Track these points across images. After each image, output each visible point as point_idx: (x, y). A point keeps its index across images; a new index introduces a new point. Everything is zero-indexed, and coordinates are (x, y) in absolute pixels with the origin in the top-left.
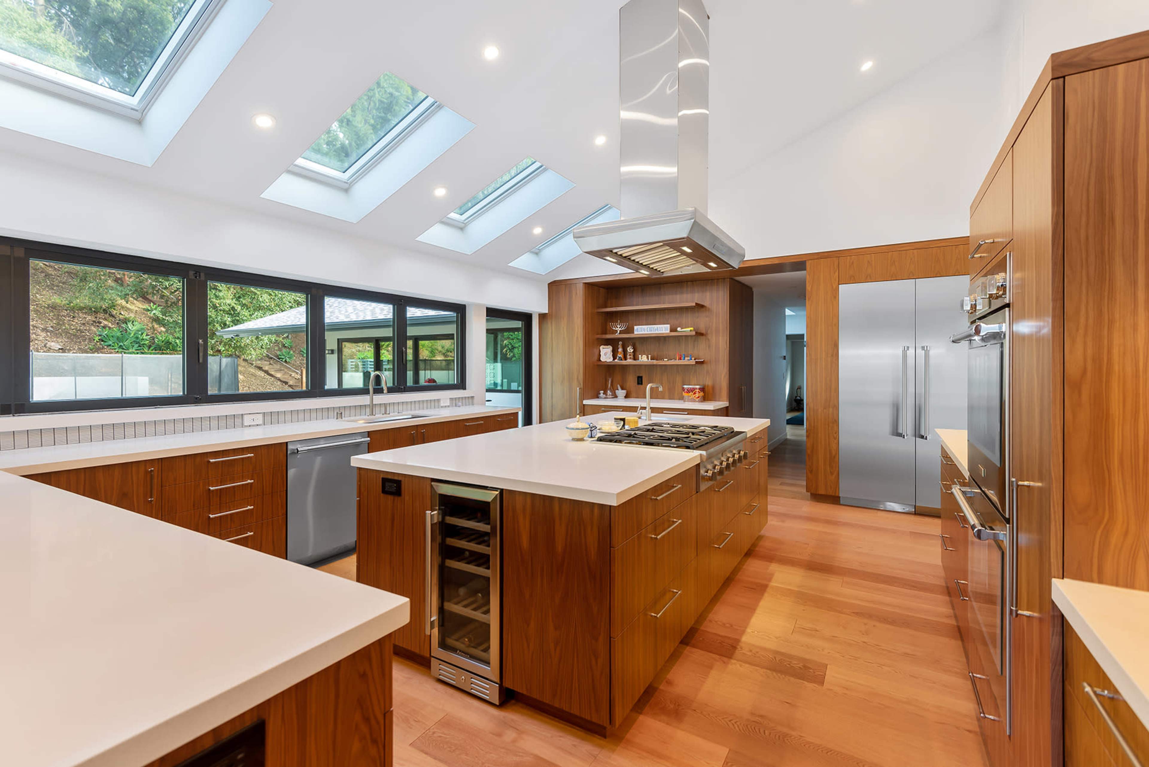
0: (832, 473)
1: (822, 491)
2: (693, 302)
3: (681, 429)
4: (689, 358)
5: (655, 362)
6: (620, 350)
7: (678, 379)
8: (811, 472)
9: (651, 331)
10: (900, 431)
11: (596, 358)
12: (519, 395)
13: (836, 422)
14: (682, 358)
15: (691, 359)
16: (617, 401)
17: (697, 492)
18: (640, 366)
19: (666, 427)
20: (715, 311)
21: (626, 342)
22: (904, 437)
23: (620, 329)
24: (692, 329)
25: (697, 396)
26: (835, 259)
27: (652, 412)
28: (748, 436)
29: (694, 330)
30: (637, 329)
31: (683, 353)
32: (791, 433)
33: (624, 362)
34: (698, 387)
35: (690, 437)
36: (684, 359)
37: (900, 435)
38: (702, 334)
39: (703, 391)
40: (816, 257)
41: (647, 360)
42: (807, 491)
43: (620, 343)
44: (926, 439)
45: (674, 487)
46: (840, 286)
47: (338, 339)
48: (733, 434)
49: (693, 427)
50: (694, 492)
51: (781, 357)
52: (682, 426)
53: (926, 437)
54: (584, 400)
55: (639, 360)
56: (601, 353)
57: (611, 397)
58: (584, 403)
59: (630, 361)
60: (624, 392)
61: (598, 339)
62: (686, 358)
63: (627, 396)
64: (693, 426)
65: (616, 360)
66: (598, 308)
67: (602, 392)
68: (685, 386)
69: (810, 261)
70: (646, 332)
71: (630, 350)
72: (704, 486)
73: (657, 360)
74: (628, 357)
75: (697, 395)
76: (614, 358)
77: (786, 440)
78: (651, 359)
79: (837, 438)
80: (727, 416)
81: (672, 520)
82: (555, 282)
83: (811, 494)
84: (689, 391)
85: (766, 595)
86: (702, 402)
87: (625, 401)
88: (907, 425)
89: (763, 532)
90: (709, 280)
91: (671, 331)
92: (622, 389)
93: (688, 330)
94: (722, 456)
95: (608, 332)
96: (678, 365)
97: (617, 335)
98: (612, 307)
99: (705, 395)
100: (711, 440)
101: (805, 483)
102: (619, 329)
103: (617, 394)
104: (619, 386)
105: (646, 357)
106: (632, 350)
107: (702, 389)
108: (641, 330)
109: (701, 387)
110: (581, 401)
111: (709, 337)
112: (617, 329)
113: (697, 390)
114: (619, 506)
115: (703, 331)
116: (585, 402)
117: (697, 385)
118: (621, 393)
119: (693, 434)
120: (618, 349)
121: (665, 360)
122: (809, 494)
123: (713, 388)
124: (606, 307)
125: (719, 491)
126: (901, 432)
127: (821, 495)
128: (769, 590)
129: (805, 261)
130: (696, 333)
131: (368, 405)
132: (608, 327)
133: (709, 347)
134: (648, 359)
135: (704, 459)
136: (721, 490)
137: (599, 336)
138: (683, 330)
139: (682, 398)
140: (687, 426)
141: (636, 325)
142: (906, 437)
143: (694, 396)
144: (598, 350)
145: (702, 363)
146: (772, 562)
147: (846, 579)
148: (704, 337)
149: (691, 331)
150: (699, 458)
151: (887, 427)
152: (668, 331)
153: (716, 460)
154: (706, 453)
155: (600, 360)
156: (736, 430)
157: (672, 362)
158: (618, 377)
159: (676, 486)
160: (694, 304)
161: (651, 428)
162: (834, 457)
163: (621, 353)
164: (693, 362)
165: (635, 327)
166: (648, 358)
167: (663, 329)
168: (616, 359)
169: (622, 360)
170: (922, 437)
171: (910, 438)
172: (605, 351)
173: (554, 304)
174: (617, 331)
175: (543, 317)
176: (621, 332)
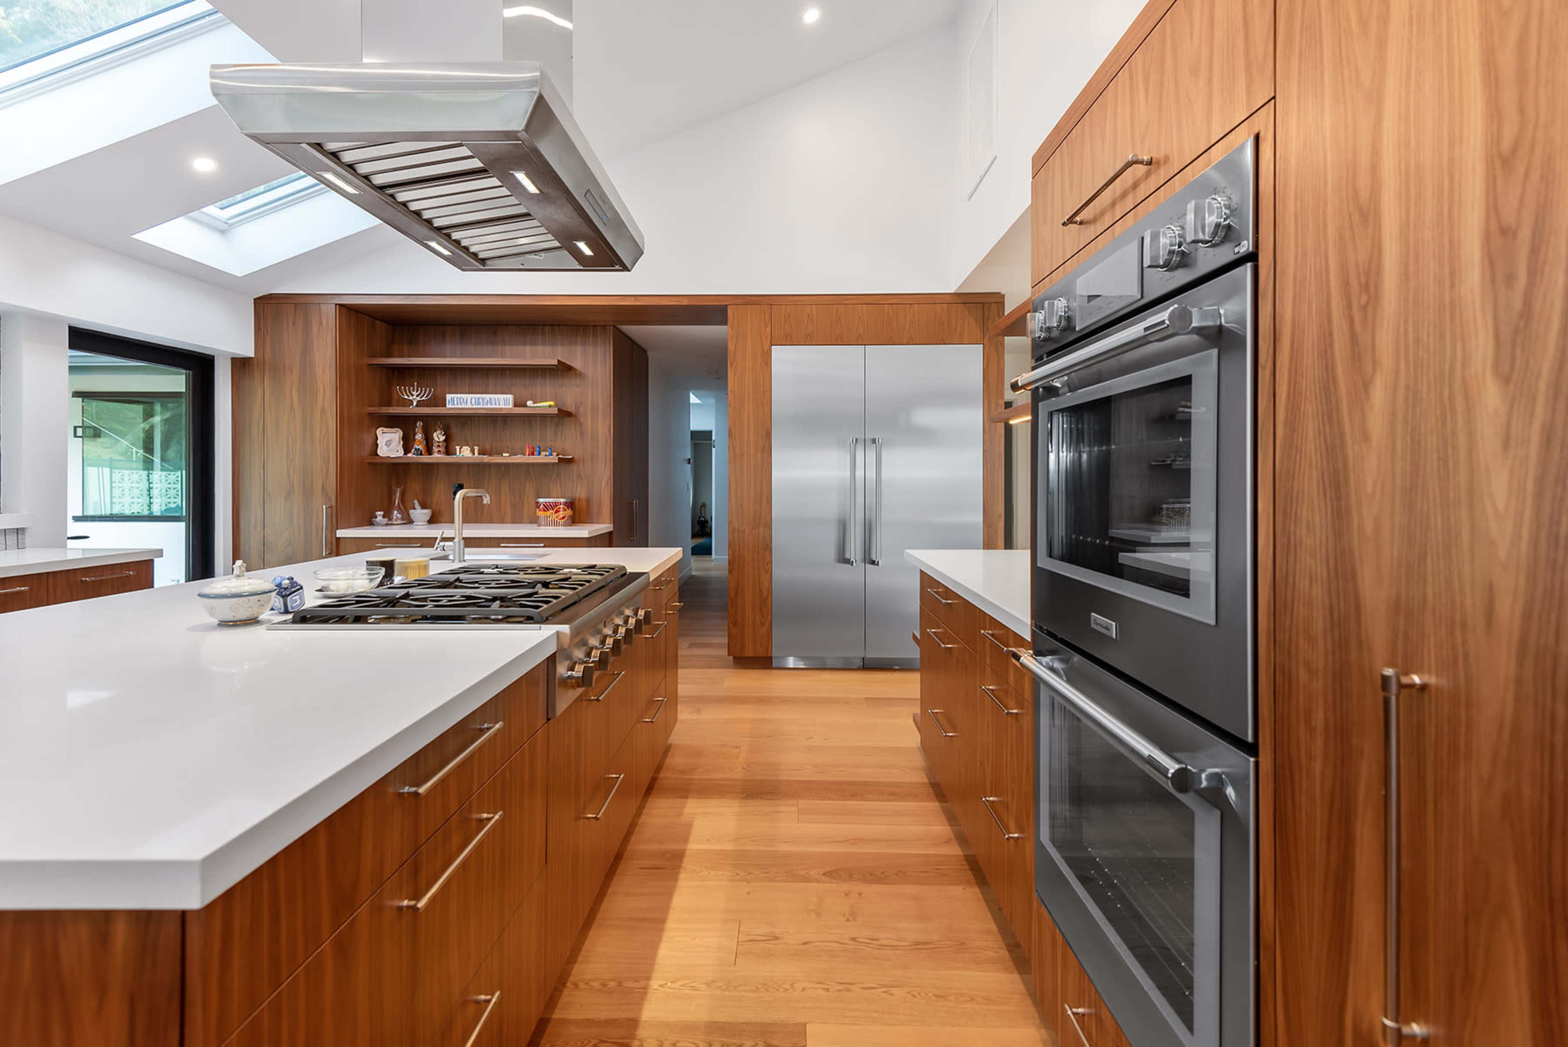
0: (762, 624)
1: (749, 653)
2: (553, 358)
3: (521, 576)
4: (547, 454)
5: (486, 459)
6: (419, 436)
8: (735, 624)
9: (479, 404)
10: (847, 556)
11: (367, 450)
12: (182, 525)
13: (768, 547)
14: (536, 453)
15: (552, 455)
16: (413, 529)
17: (548, 720)
18: (459, 466)
19: (490, 574)
20: (590, 375)
21: (430, 423)
22: (852, 565)
23: (418, 399)
24: (552, 403)
25: (561, 516)
26: (766, 307)
27: (466, 546)
28: (651, 580)
29: (556, 405)
30: (452, 399)
31: (538, 444)
32: (698, 567)
33: (426, 459)
34: (562, 500)
35: (536, 593)
36: (539, 454)
37: (848, 562)
38: (569, 414)
39: (571, 508)
40: (740, 301)
41: (470, 455)
42: (729, 654)
43: (419, 424)
44: (878, 565)
45: (482, 731)
46: (774, 348)
48: (625, 578)
49: (549, 570)
50: (541, 721)
51: (685, 460)
52: (524, 569)
53: (878, 562)
54: (337, 529)
55: (455, 454)
56: (378, 442)
57: (400, 522)
58: (338, 536)
59: (438, 457)
60: (427, 513)
61: (370, 414)
62: (543, 453)
63: (433, 520)
64: (547, 569)
65: (410, 455)
66: (373, 356)
67: (382, 513)
68: (541, 500)
69: (733, 306)
70: (469, 406)
71: (439, 437)
72: (565, 700)
73: (490, 454)
74: (435, 449)
75: (561, 514)
76: (407, 450)
77: (692, 577)
78: (479, 454)
79: (769, 572)
80: (610, 546)
81: (475, 816)
82: (271, 297)
83: (734, 658)
84: (547, 507)
85: (682, 876)
86: (570, 525)
87: (428, 529)
88: (854, 551)
89: (669, 742)
90: (579, 326)
91: (515, 405)
92: (423, 507)
93: (546, 405)
94: (605, 627)
95: (394, 403)
96: (528, 464)
97: (413, 410)
98: (401, 356)
99: (574, 513)
100: (582, 595)
101: (725, 641)
102: (415, 399)
103: (412, 516)
104: (416, 502)
105: (469, 449)
106: (442, 438)
107: (571, 505)
108: (459, 401)
109: (568, 501)
110: (332, 531)
111: (582, 419)
112: (411, 398)
113: (562, 506)
114: (209, 908)
115: (571, 409)
116: (340, 533)
117: (562, 498)
118: (420, 514)
119: (546, 585)
120: (415, 434)
121: (504, 455)
122: (731, 658)
123: (588, 501)
124: (389, 356)
125: (598, 700)
126: (849, 558)
127: (748, 658)
128: (687, 863)
129: (726, 306)
130: (559, 410)
132: (394, 395)
133: (582, 434)
134: (474, 454)
135: (566, 642)
136: (600, 698)
137: (371, 409)
138: (535, 405)
139: (534, 521)
140: (533, 570)
141: (449, 393)
142: (854, 565)
143: (555, 516)
144: (373, 435)
145: (570, 461)
146: (687, 797)
147: (803, 803)
148: (573, 419)
149: (550, 406)
150: (555, 641)
151: (831, 552)
152: (512, 406)
153: (593, 635)
154: (571, 628)
155: (377, 455)
156: (630, 570)
157: (519, 459)
158: (415, 486)
159: (488, 729)
160: (556, 363)
161: (452, 578)
162: (767, 598)
163: (421, 443)
164: (554, 459)
165: (449, 396)
166: (473, 451)
167: (501, 402)
168: (410, 452)
169: (421, 454)
170: (873, 562)
171: (859, 565)
172: (388, 437)
173: (268, 340)
174: (411, 402)
175: (240, 365)
176: (419, 404)
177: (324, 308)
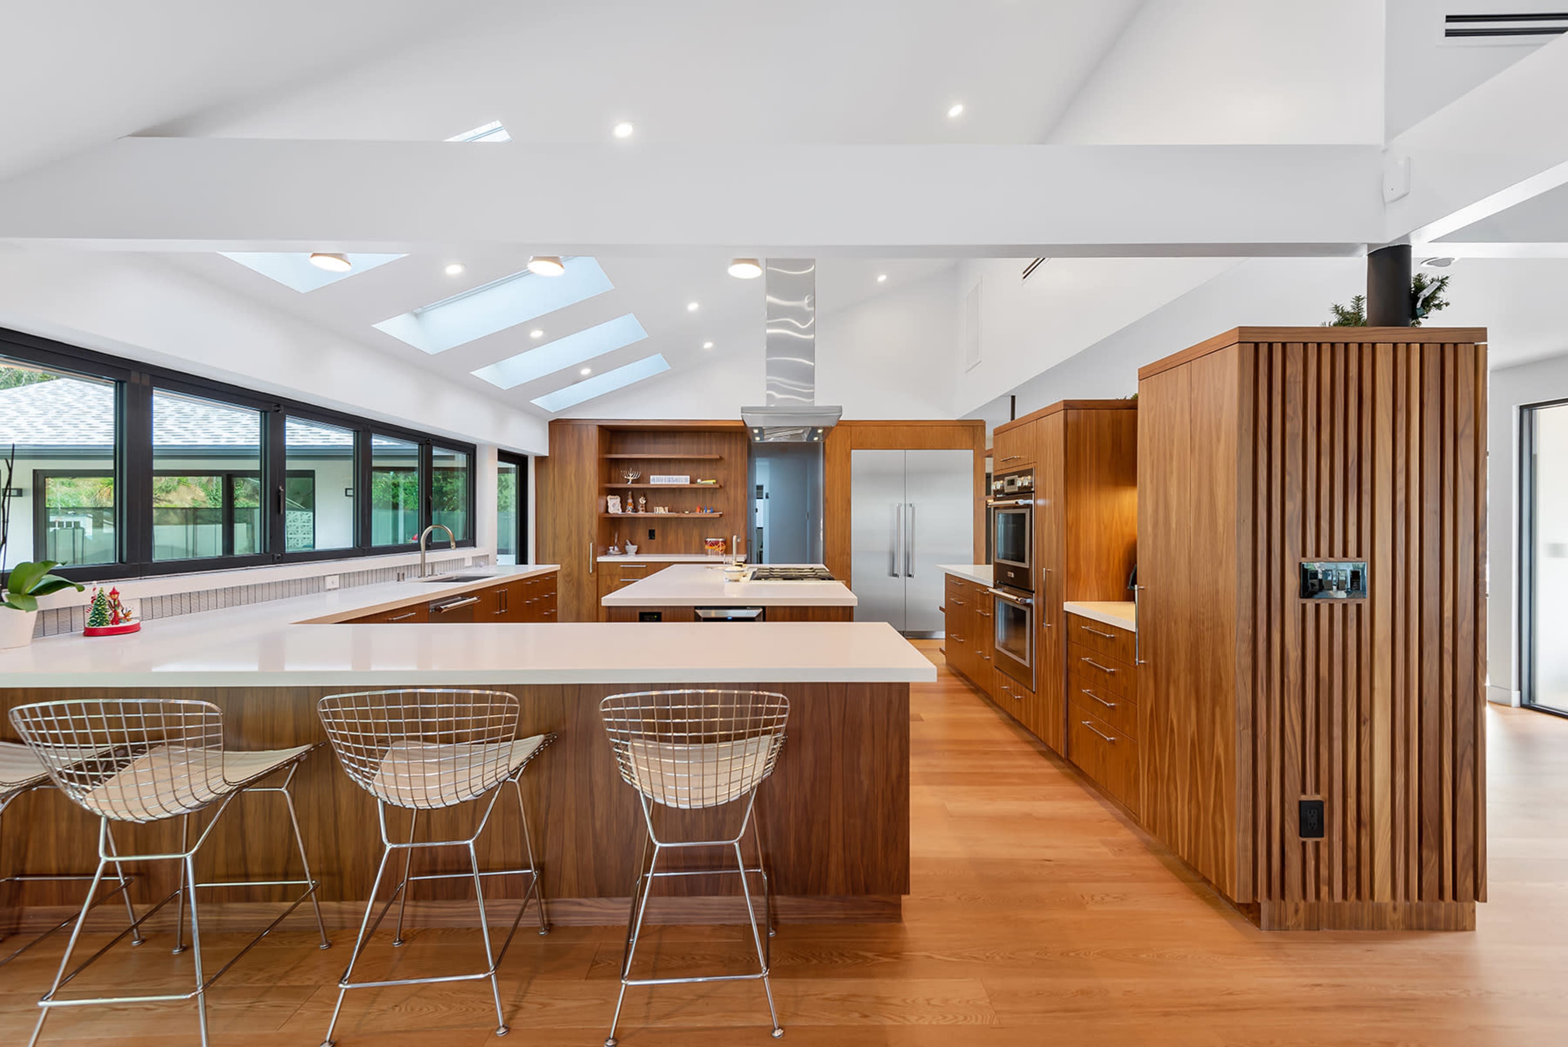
4: (710, 511)
5: (674, 515)
6: (630, 501)
7: (696, 533)
9: (669, 481)
10: (895, 572)
11: (602, 509)
14: (704, 511)
15: (713, 512)
16: (628, 558)
18: (654, 519)
20: (733, 462)
21: (638, 493)
23: (633, 478)
24: (712, 481)
29: (714, 482)
30: (654, 479)
31: (706, 506)
33: (634, 515)
34: (721, 540)
36: (706, 512)
37: (896, 576)
38: (721, 486)
39: (726, 544)
41: (663, 512)
43: (630, 493)
44: (914, 577)
46: (852, 451)
47: (35, 471)
53: (914, 575)
54: (597, 557)
55: (653, 512)
56: (608, 504)
57: (620, 552)
59: (641, 513)
60: (635, 546)
61: (602, 488)
62: (708, 511)
63: (638, 552)
65: (625, 513)
66: (608, 453)
67: (613, 548)
68: (708, 540)
70: (664, 483)
71: (642, 501)
73: (676, 512)
74: (640, 509)
75: (721, 548)
76: (624, 511)
78: (669, 512)
82: (558, 421)
84: (713, 544)
86: (725, 555)
87: (636, 558)
88: (900, 569)
91: (691, 483)
92: (632, 544)
93: (709, 482)
95: (618, 481)
96: (699, 518)
97: (628, 485)
99: (727, 548)
102: (631, 478)
103: (627, 549)
104: (628, 541)
105: (662, 509)
106: (644, 502)
107: (723, 543)
108: (657, 480)
109: (724, 540)
110: (595, 557)
111: (728, 489)
112: (629, 478)
113: (719, 543)
115: (723, 484)
116: (598, 560)
117: (718, 539)
118: (633, 549)
120: (628, 499)
121: (684, 512)
126: (897, 573)
130: (717, 485)
131: (418, 565)
132: (618, 476)
133: (729, 499)
134: (666, 512)
137: (606, 485)
138: (703, 482)
139: (702, 552)
142: (899, 577)
143: (717, 549)
144: (605, 500)
145: (723, 515)
148: (723, 489)
149: (711, 483)
151: (886, 570)
152: (688, 483)
155: (608, 512)
157: (692, 515)
158: (625, 530)
160: (716, 457)
163: (631, 504)
164: (714, 515)
165: (652, 477)
166: (665, 510)
167: (683, 480)
168: (626, 511)
169: (632, 512)
170: (910, 576)
171: (902, 576)
172: (614, 501)
173: (557, 447)
174: (628, 480)
175: (540, 460)
176: (634, 482)
177: (590, 427)
